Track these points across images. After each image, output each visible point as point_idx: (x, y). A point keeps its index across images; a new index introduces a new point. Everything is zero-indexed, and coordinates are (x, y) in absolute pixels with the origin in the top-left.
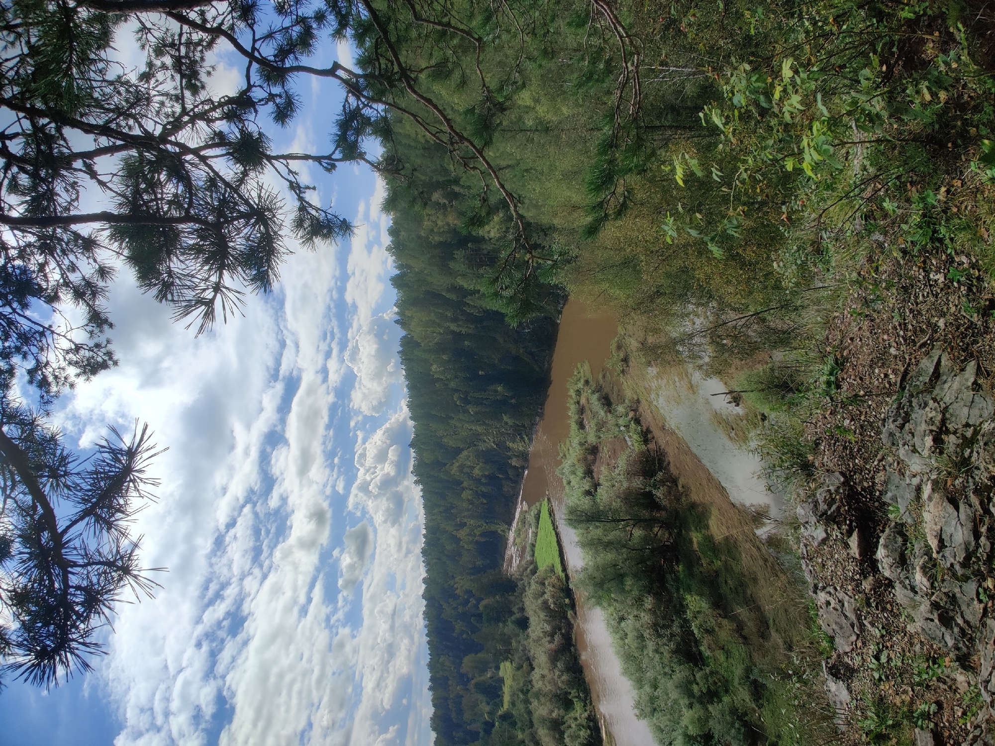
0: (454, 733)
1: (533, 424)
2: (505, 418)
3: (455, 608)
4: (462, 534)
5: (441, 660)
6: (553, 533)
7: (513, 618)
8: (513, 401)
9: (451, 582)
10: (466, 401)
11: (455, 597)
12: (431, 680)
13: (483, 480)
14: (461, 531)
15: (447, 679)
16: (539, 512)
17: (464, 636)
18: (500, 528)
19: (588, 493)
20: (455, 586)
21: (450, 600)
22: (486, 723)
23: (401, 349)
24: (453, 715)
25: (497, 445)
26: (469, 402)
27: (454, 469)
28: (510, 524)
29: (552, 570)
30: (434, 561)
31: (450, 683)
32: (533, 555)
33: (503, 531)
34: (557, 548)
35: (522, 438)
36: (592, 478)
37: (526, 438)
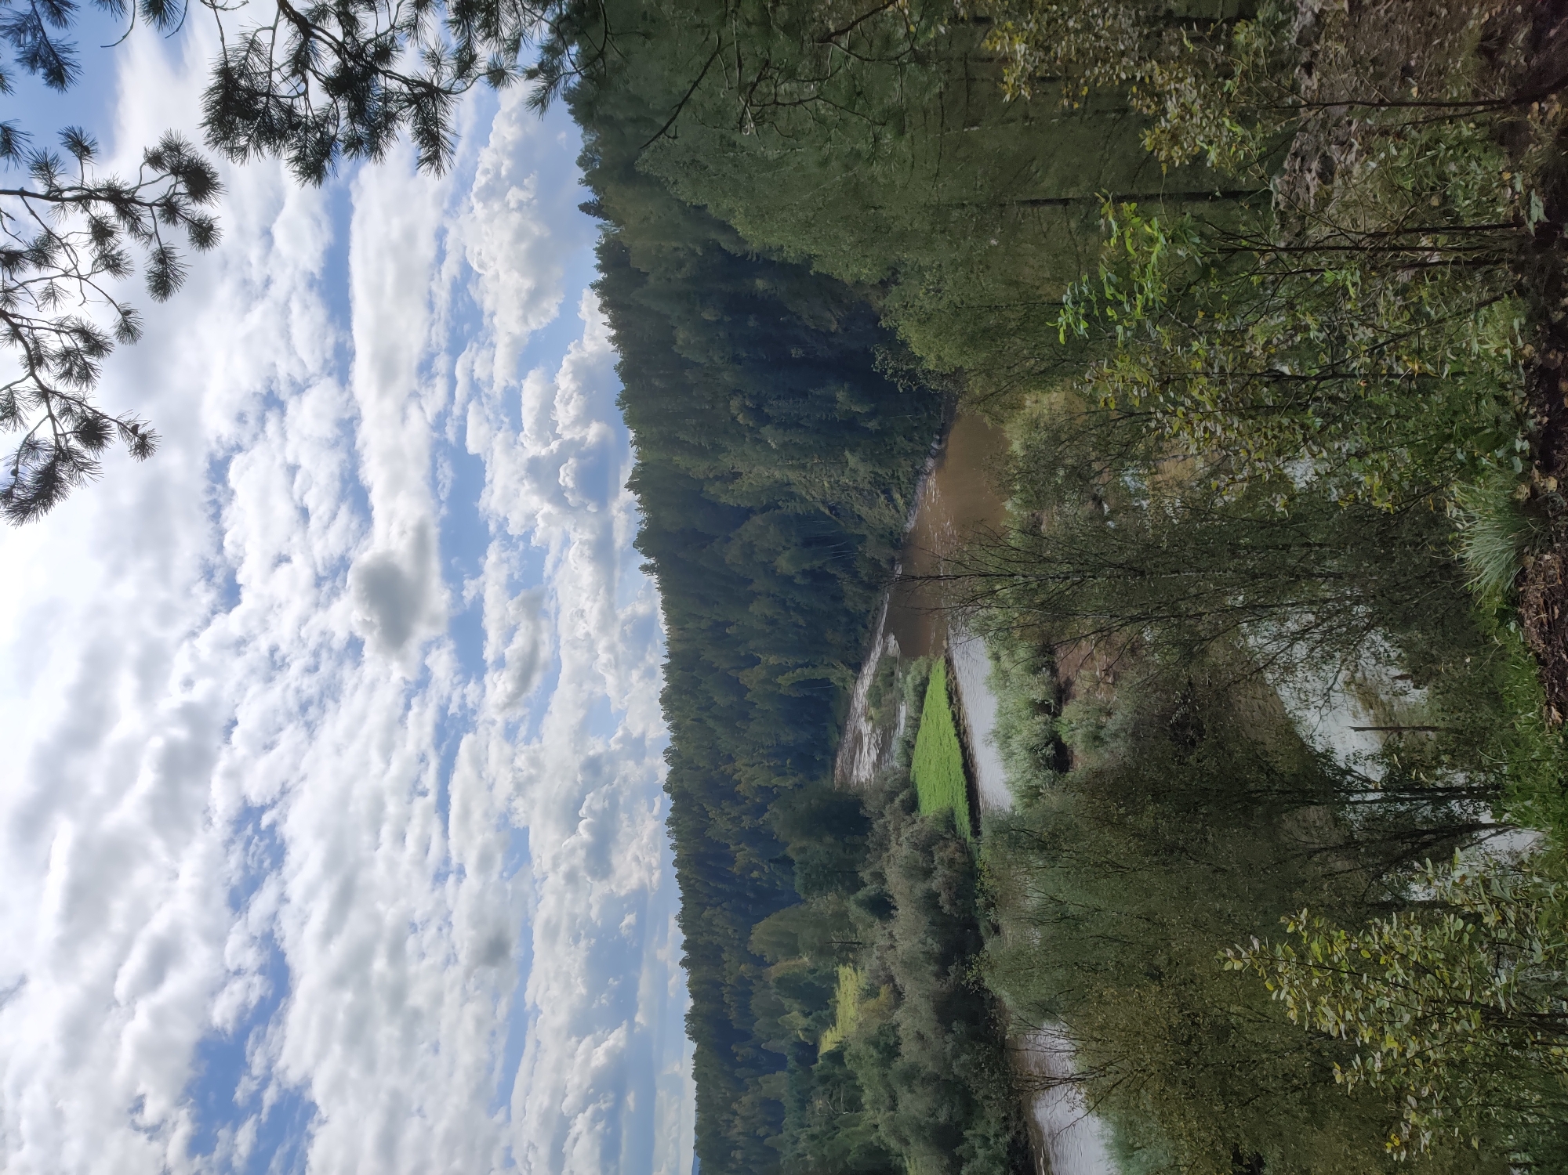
0: (734, 1048)
1: (918, 473)
2: (852, 459)
3: (736, 820)
4: (751, 677)
5: (706, 914)
6: (955, 742)
7: (861, 894)
8: (872, 425)
9: (729, 769)
10: (760, 415)
11: (734, 798)
12: (686, 946)
13: (798, 580)
14: (747, 672)
15: (720, 949)
16: (925, 682)
17: (755, 874)
18: (837, 674)
19: (1041, 707)
20: (736, 777)
21: (725, 804)
22: (801, 1045)
23: (600, 276)
24: (733, 1015)
25: (831, 509)
26: (766, 420)
27: (732, 554)
28: (857, 667)
29: (949, 820)
30: (688, 722)
31: (725, 956)
32: (909, 765)
33: (844, 680)
34: (962, 778)
35: (891, 499)
36: (1054, 671)
37: (900, 502)
